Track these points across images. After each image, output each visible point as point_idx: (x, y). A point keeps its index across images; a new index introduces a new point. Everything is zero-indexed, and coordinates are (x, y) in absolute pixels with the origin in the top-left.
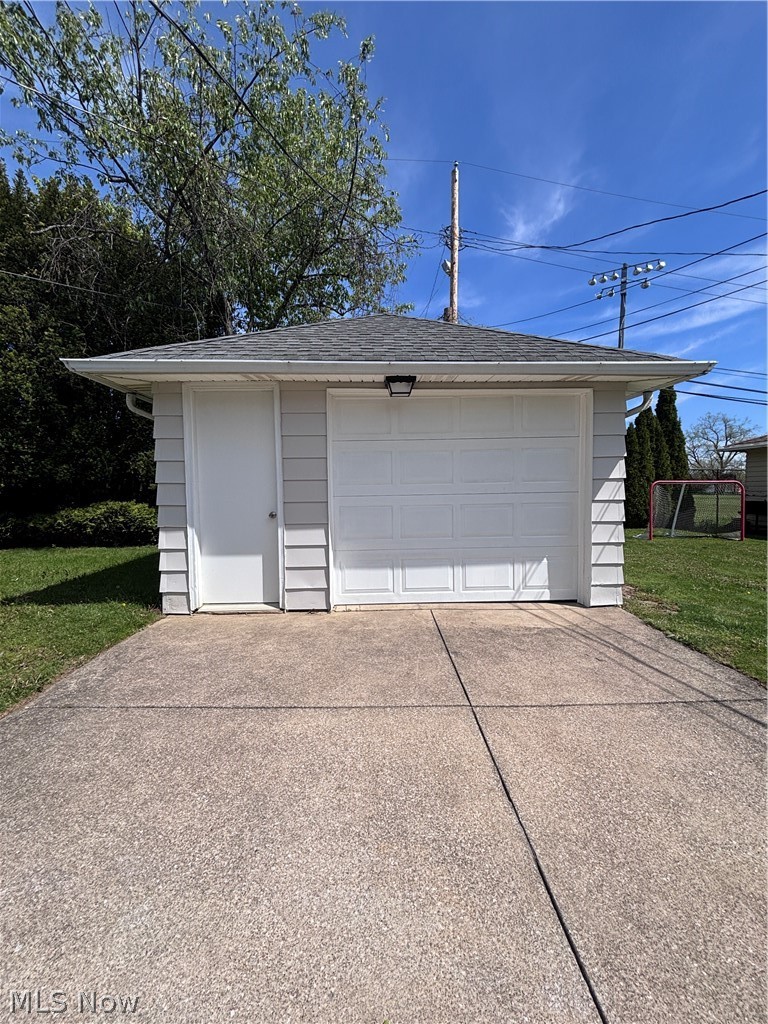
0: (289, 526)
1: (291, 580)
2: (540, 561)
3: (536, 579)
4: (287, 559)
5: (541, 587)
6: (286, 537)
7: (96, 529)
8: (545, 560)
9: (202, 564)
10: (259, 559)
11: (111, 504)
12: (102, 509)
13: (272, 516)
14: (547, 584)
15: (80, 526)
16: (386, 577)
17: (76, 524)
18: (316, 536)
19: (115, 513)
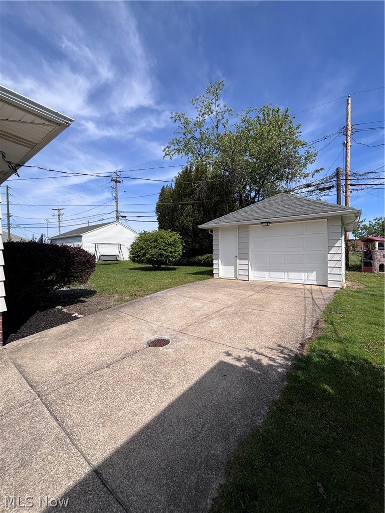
0: (240, 259)
1: (239, 272)
2: (313, 272)
3: (311, 278)
4: (239, 267)
5: (313, 280)
6: (239, 262)
7: (204, 262)
8: (315, 272)
9: (221, 267)
10: (234, 267)
11: (208, 255)
12: (206, 256)
13: (236, 257)
14: (315, 279)
15: (201, 261)
16: (266, 274)
17: (200, 260)
18: (245, 262)
19: (209, 257)
